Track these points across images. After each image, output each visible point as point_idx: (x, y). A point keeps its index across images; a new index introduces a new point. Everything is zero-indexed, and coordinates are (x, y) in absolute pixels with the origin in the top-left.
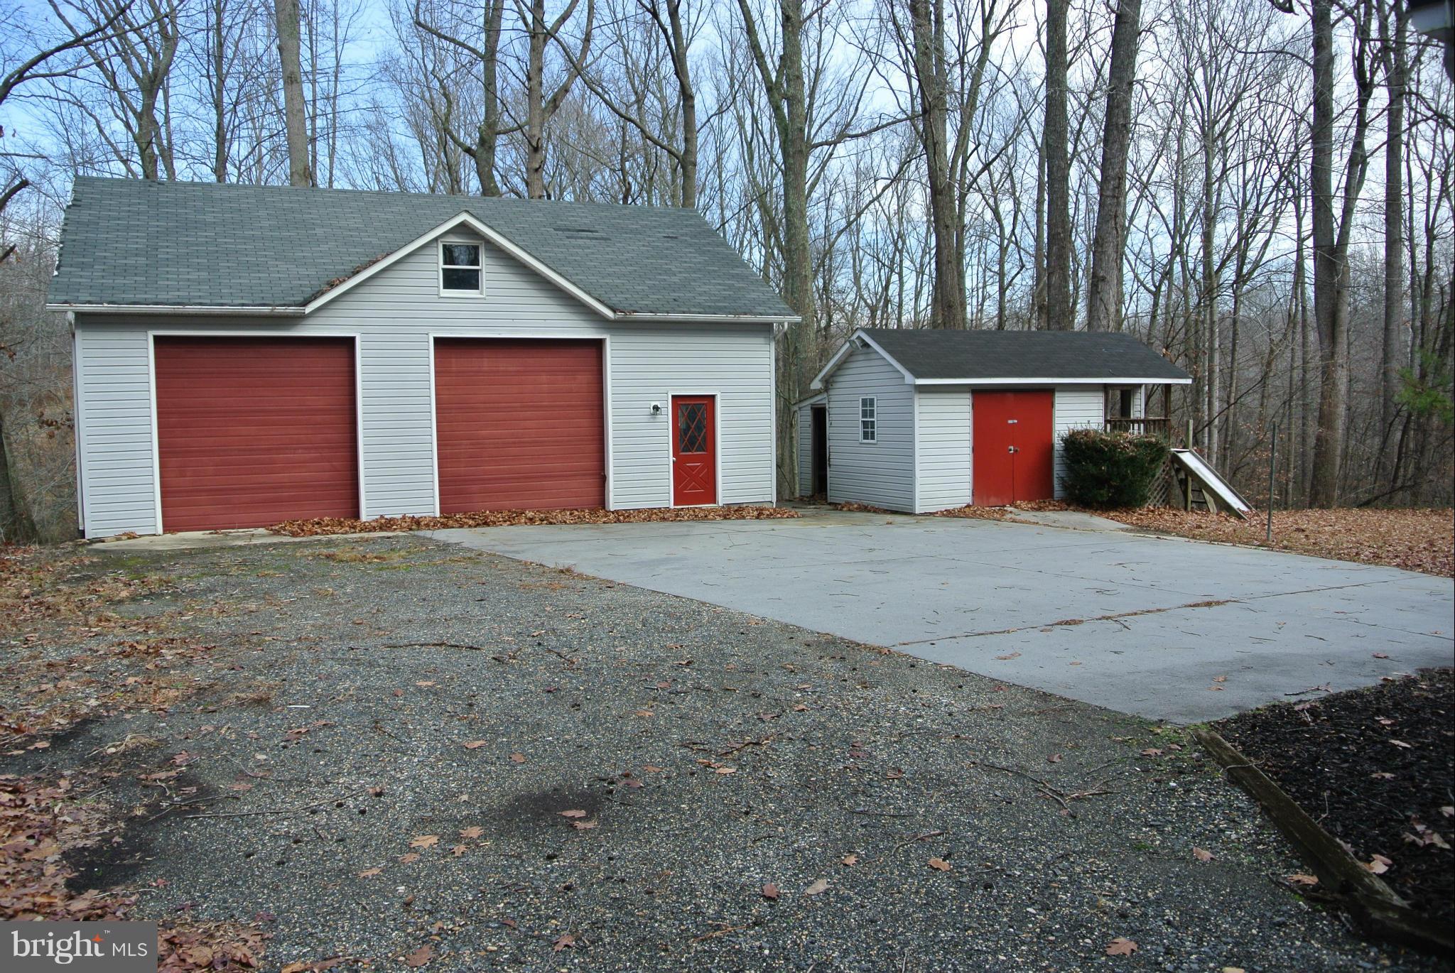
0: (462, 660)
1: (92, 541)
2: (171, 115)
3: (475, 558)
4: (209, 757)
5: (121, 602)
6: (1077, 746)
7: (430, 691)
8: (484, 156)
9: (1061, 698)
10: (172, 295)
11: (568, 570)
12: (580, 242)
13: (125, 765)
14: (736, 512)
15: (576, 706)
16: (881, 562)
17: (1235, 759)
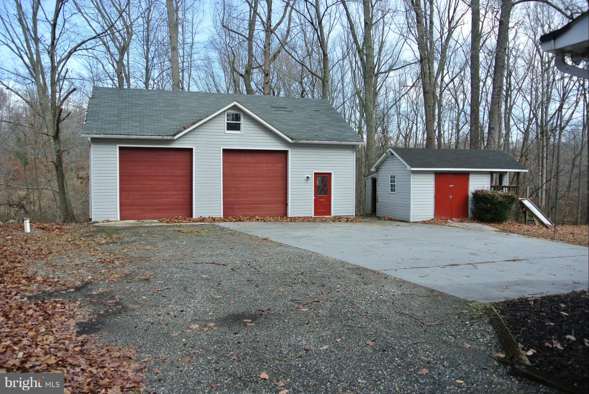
0: (219, 269)
1: (94, 223)
2: (130, 62)
3: (233, 233)
4: (127, 297)
5: (102, 244)
6: (437, 308)
7: (206, 279)
8: (247, 77)
9: (438, 292)
10: (126, 132)
11: (267, 239)
12: (281, 112)
13: (99, 298)
14: (338, 219)
15: (257, 286)
16: (389, 240)
17: (495, 315)
